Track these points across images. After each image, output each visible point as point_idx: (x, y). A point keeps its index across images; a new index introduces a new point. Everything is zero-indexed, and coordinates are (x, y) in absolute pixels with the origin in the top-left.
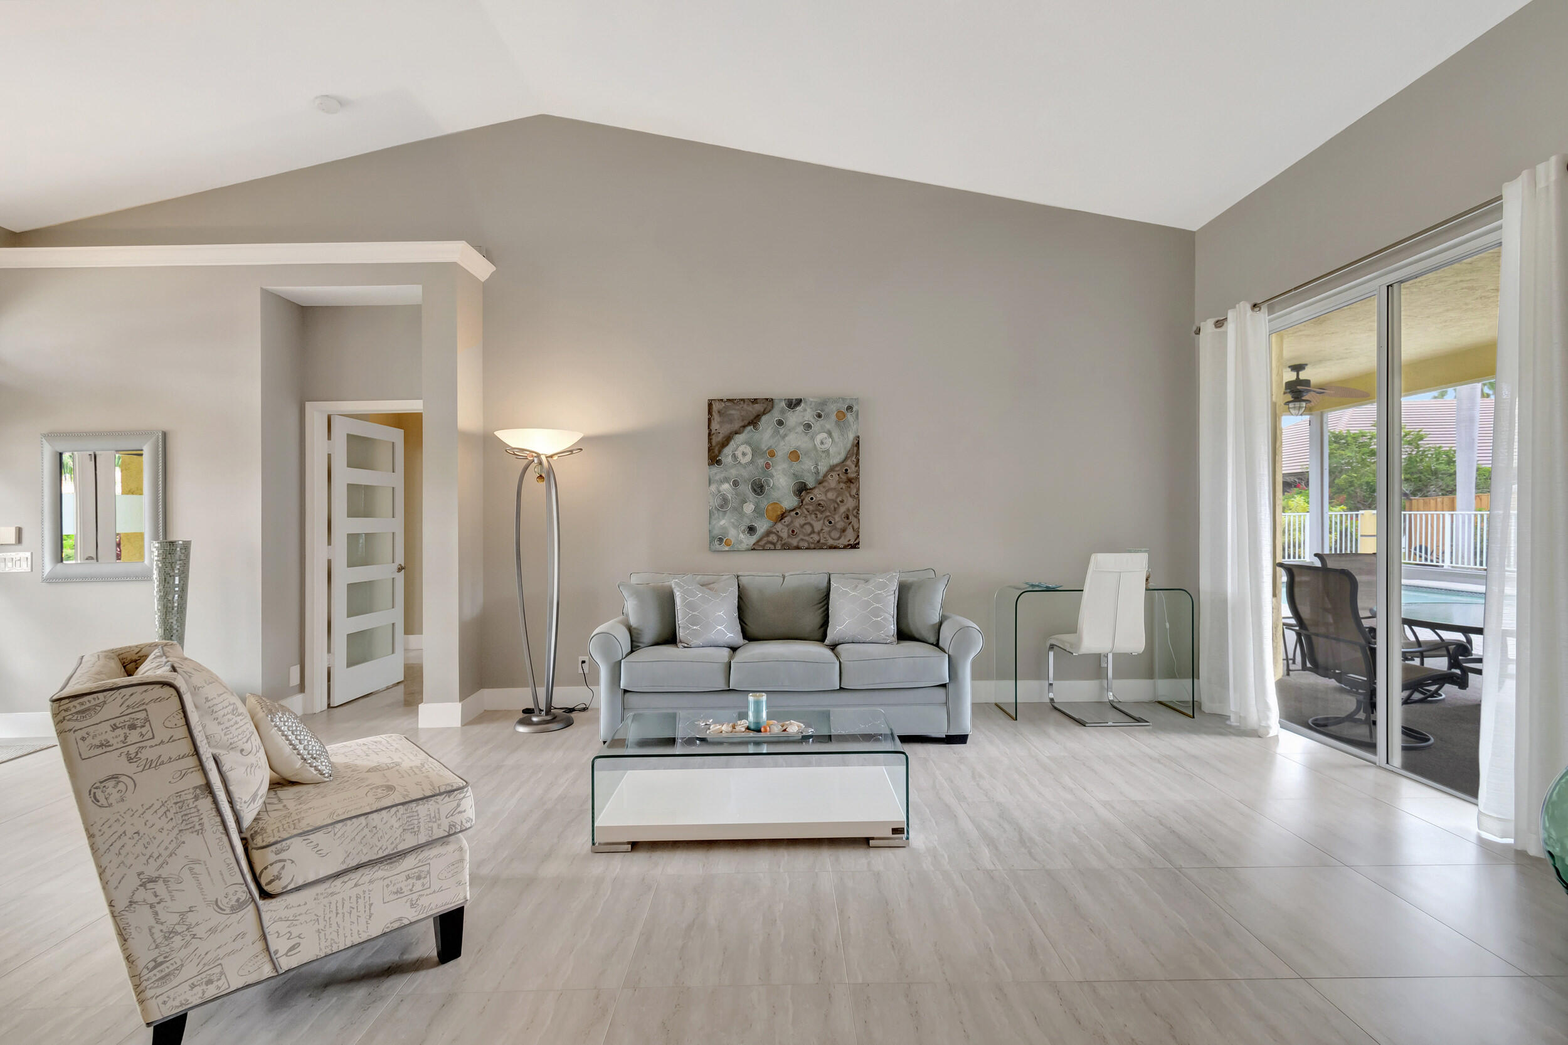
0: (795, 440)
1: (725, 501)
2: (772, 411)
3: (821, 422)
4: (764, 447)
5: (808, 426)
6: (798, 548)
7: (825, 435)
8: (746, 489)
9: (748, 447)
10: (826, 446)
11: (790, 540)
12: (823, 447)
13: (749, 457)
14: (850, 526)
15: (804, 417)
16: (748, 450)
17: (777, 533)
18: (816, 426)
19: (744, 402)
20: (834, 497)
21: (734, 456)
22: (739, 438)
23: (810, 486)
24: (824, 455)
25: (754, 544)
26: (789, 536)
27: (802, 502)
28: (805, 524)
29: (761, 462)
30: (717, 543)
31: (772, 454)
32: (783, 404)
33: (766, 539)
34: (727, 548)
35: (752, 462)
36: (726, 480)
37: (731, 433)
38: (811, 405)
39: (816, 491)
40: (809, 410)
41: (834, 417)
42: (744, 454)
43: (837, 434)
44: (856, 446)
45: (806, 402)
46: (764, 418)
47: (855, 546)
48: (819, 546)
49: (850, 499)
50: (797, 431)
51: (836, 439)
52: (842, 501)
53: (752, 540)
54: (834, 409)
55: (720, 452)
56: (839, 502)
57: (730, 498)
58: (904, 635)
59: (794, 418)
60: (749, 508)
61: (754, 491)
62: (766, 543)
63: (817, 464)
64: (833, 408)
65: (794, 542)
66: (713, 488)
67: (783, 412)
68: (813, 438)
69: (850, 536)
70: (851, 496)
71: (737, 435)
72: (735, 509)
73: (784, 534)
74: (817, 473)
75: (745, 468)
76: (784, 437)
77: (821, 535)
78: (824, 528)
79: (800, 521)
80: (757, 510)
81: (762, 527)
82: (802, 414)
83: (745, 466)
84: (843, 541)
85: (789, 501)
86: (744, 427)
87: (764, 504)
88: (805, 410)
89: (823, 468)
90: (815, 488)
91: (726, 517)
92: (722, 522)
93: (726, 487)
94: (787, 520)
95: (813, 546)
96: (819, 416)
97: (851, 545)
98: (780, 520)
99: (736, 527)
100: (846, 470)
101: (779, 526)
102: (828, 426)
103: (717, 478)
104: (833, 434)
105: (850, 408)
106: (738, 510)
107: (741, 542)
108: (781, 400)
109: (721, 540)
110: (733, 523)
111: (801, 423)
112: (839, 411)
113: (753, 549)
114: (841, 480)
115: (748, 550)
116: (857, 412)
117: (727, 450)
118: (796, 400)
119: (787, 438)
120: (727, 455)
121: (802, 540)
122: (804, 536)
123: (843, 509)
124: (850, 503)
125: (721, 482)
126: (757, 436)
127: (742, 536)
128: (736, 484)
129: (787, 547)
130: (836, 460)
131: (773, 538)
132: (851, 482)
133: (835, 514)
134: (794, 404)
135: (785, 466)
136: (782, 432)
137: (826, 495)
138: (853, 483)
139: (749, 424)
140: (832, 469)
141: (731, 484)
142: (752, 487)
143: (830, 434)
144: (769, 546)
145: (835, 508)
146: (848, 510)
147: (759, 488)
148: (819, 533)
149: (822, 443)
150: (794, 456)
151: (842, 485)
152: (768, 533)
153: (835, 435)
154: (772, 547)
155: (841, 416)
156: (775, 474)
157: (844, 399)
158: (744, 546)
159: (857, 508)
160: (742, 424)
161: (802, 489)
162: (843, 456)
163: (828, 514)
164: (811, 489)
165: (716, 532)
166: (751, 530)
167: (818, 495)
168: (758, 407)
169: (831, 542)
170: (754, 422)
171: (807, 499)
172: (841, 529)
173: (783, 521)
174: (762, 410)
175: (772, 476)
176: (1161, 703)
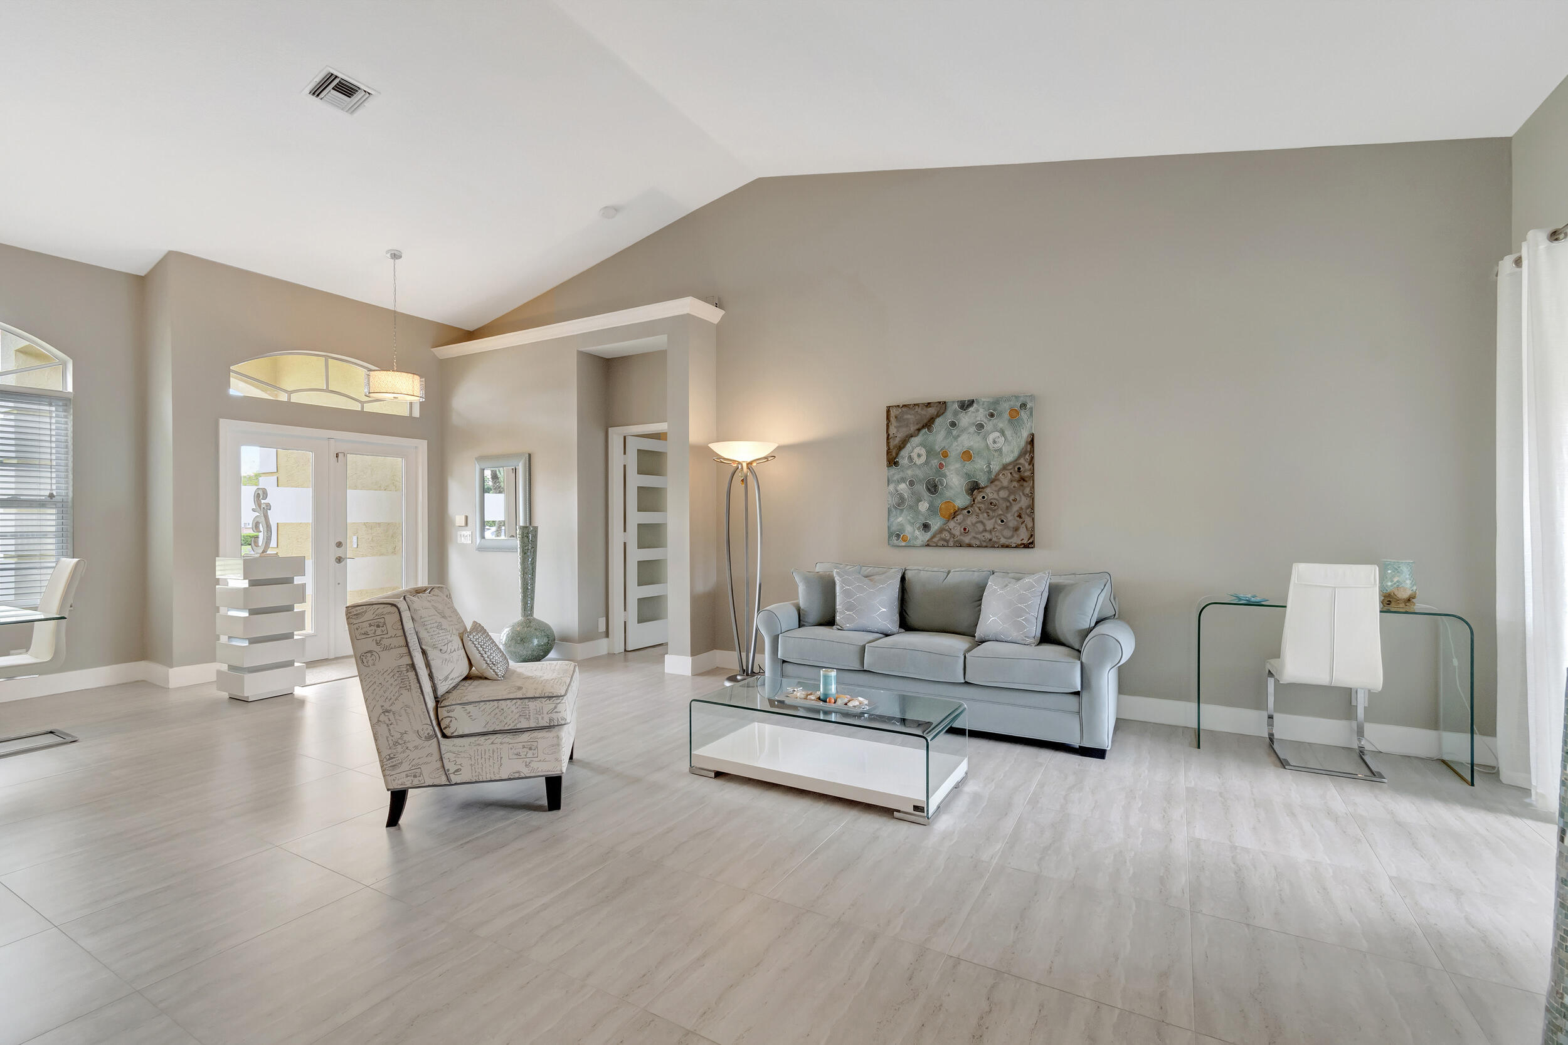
0: (968, 440)
1: (902, 499)
2: (945, 414)
3: (994, 420)
4: (937, 448)
5: (980, 426)
6: (970, 546)
7: (997, 434)
8: (921, 488)
9: (924, 449)
10: (999, 445)
11: (962, 537)
12: (995, 446)
13: (923, 459)
14: (1023, 525)
15: (976, 417)
16: (923, 452)
17: (949, 531)
18: (988, 426)
19: (919, 406)
20: (1006, 496)
21: (910, 458)
22: (915, 441)
23: (982, 485)
24: (996, 454)
25: (928, 541)
26: (961, 534)
27: (974, 501)
28: (977, 522)
29: (935, 462)
30: (894, 538)
31: (946, 455)
32: (956, 406)
33: (939, 535)
34: (903, 544)
35: (926, 463)
36: (903, 480)
37: (907, 436)
38: (983, 404)
39: (988, 490)
40: (981, 410)
41: (1006, 416)
42: (919, 456)
43: (1010, 433)
44: (1030, 444)
45: (978, 402)
46: (938, 421)
47: (1029, 545)
48: (991, 545)
49: (1023, 498)
50: (969, 431)
51: (1010, 438)
52: (1015, 500)
53: (924, 537)
54: (1007, 407)
55: (897, 454)
56: (1012, 501)
57: (906, 497)
58: (1047, 637)
59: (966, 419)
60: (924, 506)
61: (929, 490)
62: (939, 540)
63: (990, 464)
64: (1005, 406)
65: (967, 539)
66: (892, 487)
67: (956, 414)
68: (985, 438)
69: (1023, 535)
70: (1023, 494)
71: (913, 438)
72: (911, 507)
73: (957, 531)
74: (990, 472)
75: (920, 468)
76: (956, 438)
77: (993, 533)
78: (996, 526)
79: (973, 519)
80: (932, 509)
81: (936, 524)
82: (974, 414)
83: (919, 467)
84: (1016, 540)
85: (962, 501)
86: (919, 430)
87: (938, 502)
88: (977, 411)
89: (996, 467)
90: (986, 487)
91: (903, 515)
92: (900, 519)
93: (903, 487)
94: (960, 518)
95: (984, 544)
96: (992, 415)
97: (1024, 544)
98: (953, 518)
99: (912, 524)
100: (1019, 468)
101: (952, 524)
102: (1001, 425)
103: (895, 478)
104: (1006, 433)
105: (1024, 406)
106: (914, 508)
107: (917, 538)
108: (953, 402)
109: (898, 536)
110: (909, 521)
111: (974, 424)
112: (1012, 410)
113: (928, 545)
114: (1013, 478)
115: (922, 546)
116: (1031, 408)
117: (904, 453)
118: (969, 401)
119: (959, 439)
120: (904, 457)
121: (975, 538)
122: (976, 534)
123: (1015, 508)
124: (1024, 502)
125: (898, 482)
126: (931, 438)
127: (917, 532)
128: (912, 483)
129: (960, 545)
130: (1009, 459)
131: (946, 535)
132: (1024, 480)
133: (1007, 513)
134: (966, 405)
135: (958, 465)
136: (955, 433)
137: (998, 494)
138: (1026, 481)
139: (923, 427)
140: (1005, 467)
141: (908, 483)
142: (927, 487)
143: (1002, 432)
144: (942, 543)
145: (1007, 507)
146: (1021, 508)
147: (933, 488)
148: (990, 532)
149: (995, 442)
150: (967, 456)
151: (1015, 484)
152: (941, 531)
153: (1008, 433)
154: (945, 544)
155: (1014, 415)
156: (948, 473)
157: (1017, 397)
158: (919, 542)
159: (1032, 507)
160: (917, 427)
161: (974, 488)
162: (1016, 454)
163: (1000, 512)
164: (983, 488)
165: (893, 528)
166: (926, 527)
167: (990, 493)
168: (932, 411)
169: (1003, 541)
170: (928, 424)
171: (979, 498)
172: (1014, 528)
173: (956, 519)
174: (936, 413)
175: (945, 476)
176: (1444, 762)
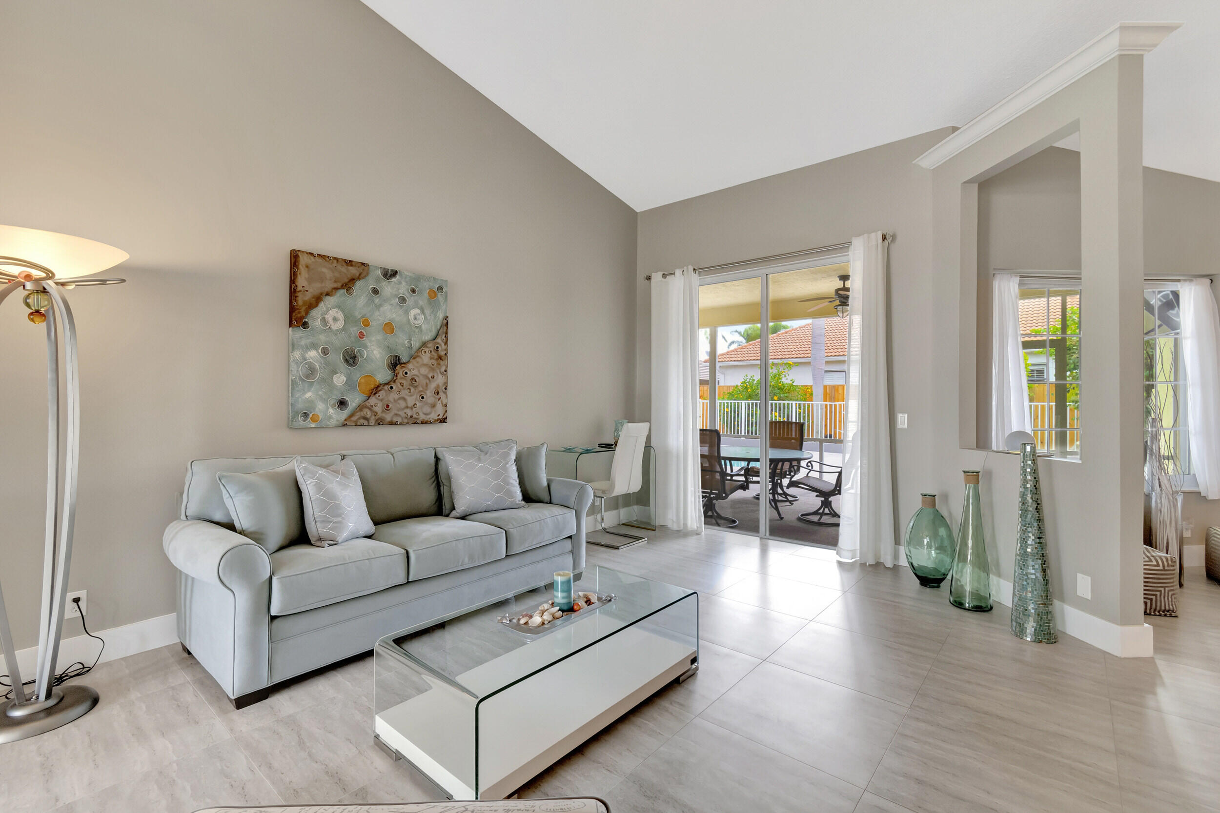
0: (389, 312)
1: (311, 371)
2: (367, 278)
3: (415, 297)
4: (358, 315)
5: (403, 300)
6: (392, 423)
7: (418, 311)
8: (338, 359)
9: (340, 312)
10: (419, 322)
11: (384, 415)
12: (416, 322)
13: (340, 324)
14: (440, 401)
15: (399, 289)
16: (340, 315)
17: (370, 408)
18: (410, 300)
19: (337, 261)
20: (426, 373)
21: (324, 321)
22: (330, 301)
23: (404, 360)
24: (417, 330)
25: (345, 420)
26: (383, 411)
27: (396, 376)
28: (400, 398)
29: (354, 330)
30: (300, 418)
31: (367, 324)
32: (379, 273)
33: (358, 414)
34: (313, 425)
35: (344, 329)
36: (314, 346)
37: (321, 294)
38: (406, 278)
39: (410, 366)
40: (404, 284)
41: (426, 294)
42: (335, 319)
43: (428, 312)
44: (446, 326)
45: (401, 275)
46: (359, 284)
47: (443, 421)
48: (413, 421)
49: (440, 376)
50: (392, 302)
51: (429, 318)
52: (433, 378)
53: (339, 416)
54: (427, 286)
55: (307, 313)
56: (431, 378)
57: (318, 367)
59: (388, 288)
60: (339, 380)
61: (346, 361)
62: (359, 419)
63: (411, 340)
64: (426, 286)
65: (388, 417)
66: (297, 354)
67: (378, 280)
68: (407, 312)
69: (439, 410)
70: (440, 372)
71: (328, 297)
72: (323, 380)
73: (379, 409)
74: (410, 348)
75: (336, 335)
76: (378, 307)
77: (414, 409)
78: (417, 403)
79: (393, 396)
80: (350, 384)
81: (354, 401)
82: (397, 286)
83: (336, 333)
84: (433, 416)
85: (383, 375)
86: (337, 289)
87: (357, 374)
88: (400, 283)
89: (416, 344)
90: (408, 362)
91: (312, 390)
92: (309, 395)
93: (313, 354)
94: (382, 394)
95: (406, 421)
96: (414, 291)
97: (440, 419)
98: (375, 394)
99: (325, 401)
100: (437, 347)
101: (373, 400)
102: (421, 303)
103: (303, 343)
104: (426, 311)
105: (440, 288)
106: (327, 381)
107: (330, 417)
108: (376, 267)
109: (306, 415)
110: (321, 396)
111: (396, 296)
112: (431, 291)
113: (344, 425)
114: (432, 356)
115: (337, 427)
116: (446, 293)
117: (315, 313)
118: (392, 270)
119: (382, 308)
120: (315, 318)
121: (396, 414)
122: (398, 411)
123: (433, 386)
124: (440, 380)
125: (307, 348)
126: (349, 301)
127: (331, 411)
128: (325, 352)
129: (380, 422)
130: (427, 337)
131: (368, 413)
132: (441, 359)
133: (426, 390)
134: (390, 274)
135: (379, 337)
136: (377, 301)
137: (419, 371)
138: (443, 360)
139: (342, 287)
140: (424, 344)
141: (320, 351)
142: (344, 356)
143: (423, 311)
144: (362, 421)
145: (427, 384)
146: (438, 386)
147: (351, 359)
148: (412, 408)
149: (415, 319)
150: (389, 328)
151: (434, 362)
152: (361, 408)
153: (427, 312)
154: (366, 423)
155: (433, 295)
156: (369, 344)
157: (436, 279)
158: (333, 422)
159: (446, 384)
160: (336, 285)
161: (395, 363)
162: (433, 333)
163: (421, 389)
164: (405, 363)
165: (300, 406)
166: (342, 403)
167: (413, 369)
168: (354, 271)
169: (422, 417)
170: (348, 285)
171: (401, 375)
172: (432, 404)
173: (377, 395)
174: (358, 275)
175: (366, 347)
176: (623, 524)
